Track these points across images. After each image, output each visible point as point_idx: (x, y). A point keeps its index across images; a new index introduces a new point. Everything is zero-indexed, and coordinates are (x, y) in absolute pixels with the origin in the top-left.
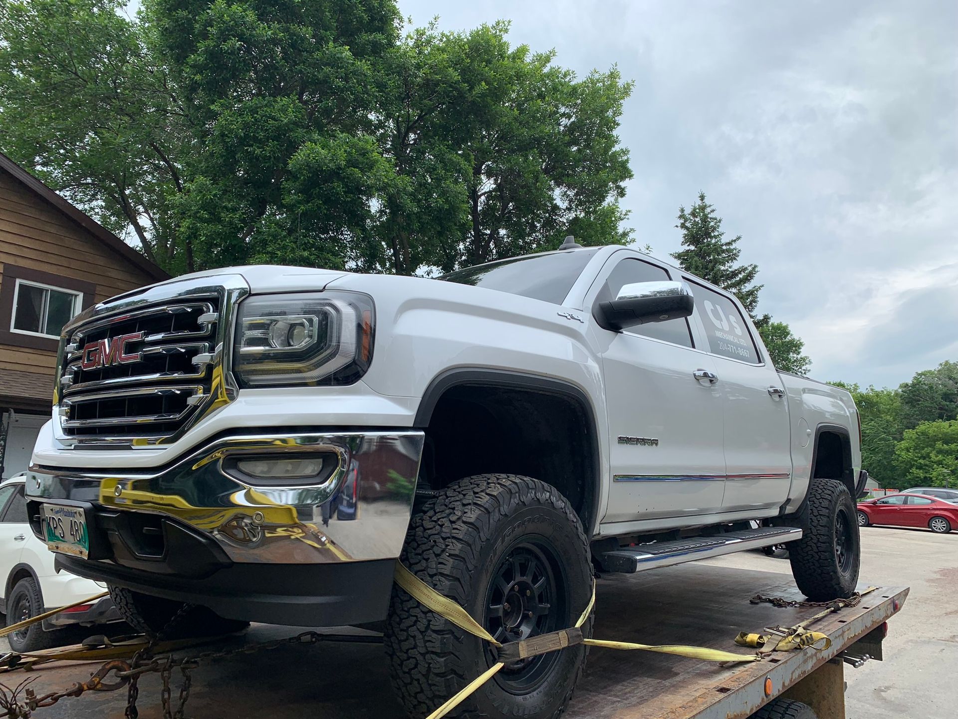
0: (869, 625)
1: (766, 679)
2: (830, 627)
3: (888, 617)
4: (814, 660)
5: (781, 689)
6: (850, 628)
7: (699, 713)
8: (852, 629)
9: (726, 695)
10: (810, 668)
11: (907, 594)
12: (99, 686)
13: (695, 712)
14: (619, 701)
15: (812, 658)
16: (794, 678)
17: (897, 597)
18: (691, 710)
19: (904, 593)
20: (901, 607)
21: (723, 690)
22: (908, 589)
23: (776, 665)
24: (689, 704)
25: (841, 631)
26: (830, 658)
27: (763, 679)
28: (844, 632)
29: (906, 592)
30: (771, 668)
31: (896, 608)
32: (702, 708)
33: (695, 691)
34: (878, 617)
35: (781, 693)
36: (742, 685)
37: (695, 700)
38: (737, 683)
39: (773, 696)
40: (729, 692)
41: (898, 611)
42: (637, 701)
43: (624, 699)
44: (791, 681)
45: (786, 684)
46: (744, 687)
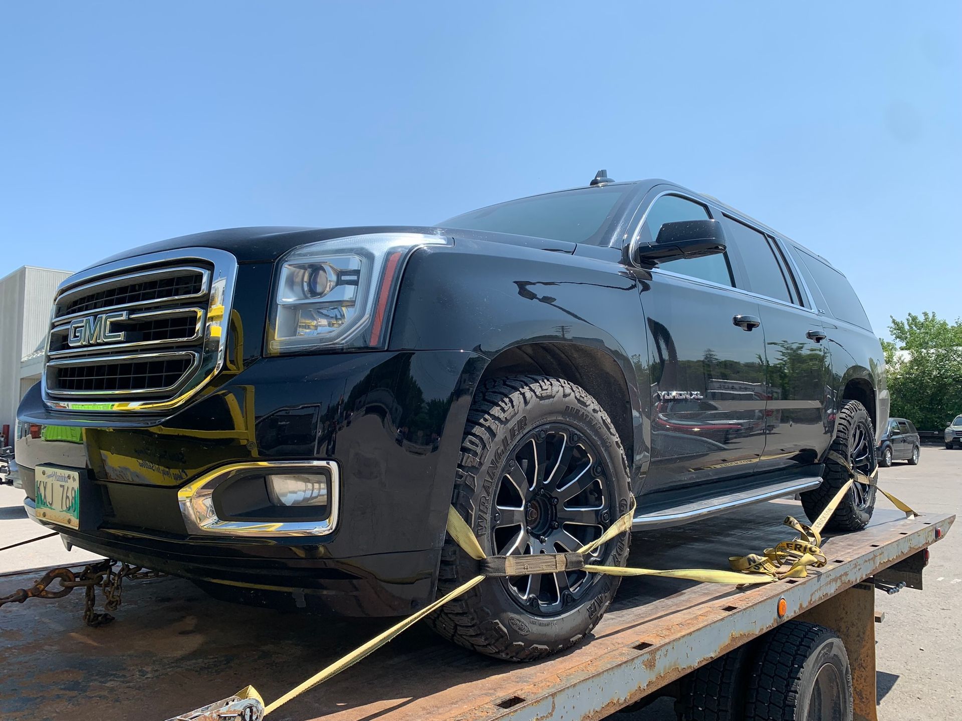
0: (905, 551)
1: (780, 599)
2: (860, 551)
3: (928, 544)
4: (839, 583)
5: (797, 610)
6: (883, 553)
7: (697, 630)
8: (886, 554)
9: (730, 613)
10: (832, 591)
11: (952, 522)
12: (43, 593)
13: (692, 630)
14: (612, 619)
15: (836, 581)
16: (813, 600)
17: (940, 524)
18: (689, 627)
19: (948, 521)
20: (945, 535)
21: (729, 609)
22: (954, 517)
23: (792, 585)
24: (688, 622)
25: (872, 556)
26: (858, 581)
27: (777, 600)
28: (875, 556)
29: (951, 520)
30: (786, 589)
31: (938, 535)
32: (701, 625)
33: (698, 609)
34: (917, 545)
35: (797, 614)
36: (750, 604)
37: (696, 618)
38: (745, 602)
39: (788, 617)
40: (735, 611)
41: (941, 538)
42: (633, 618)
43: (619, 617)
44: (810, 603)
45: (804, 606)
46: (752, 606)
